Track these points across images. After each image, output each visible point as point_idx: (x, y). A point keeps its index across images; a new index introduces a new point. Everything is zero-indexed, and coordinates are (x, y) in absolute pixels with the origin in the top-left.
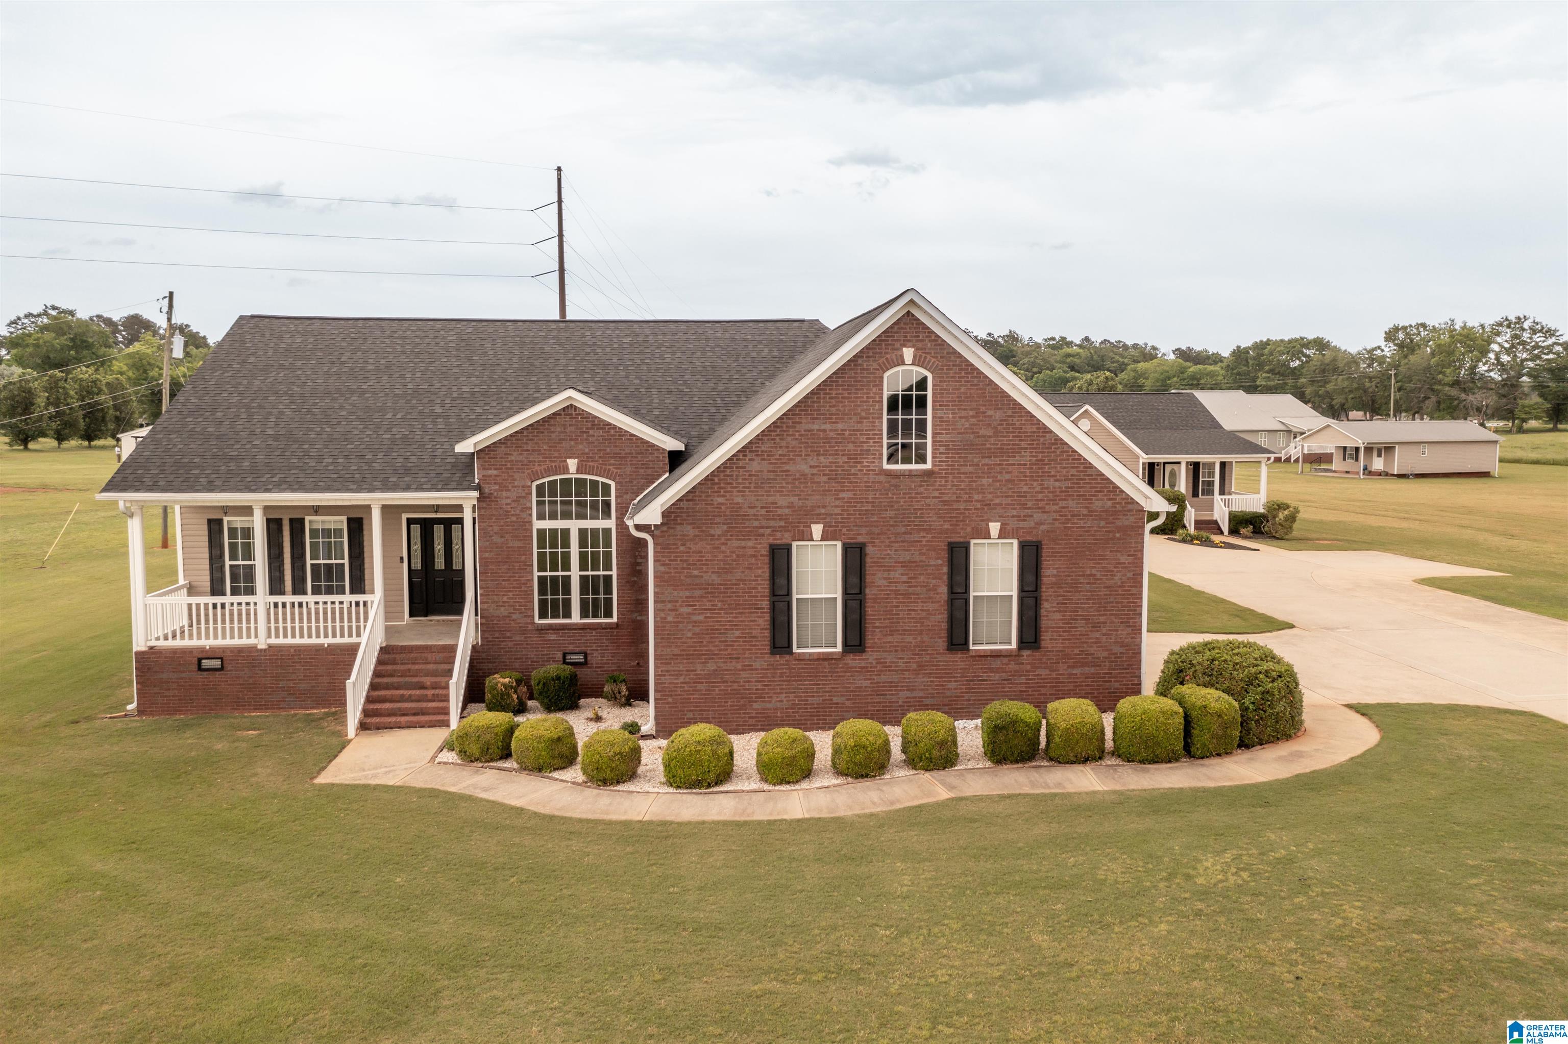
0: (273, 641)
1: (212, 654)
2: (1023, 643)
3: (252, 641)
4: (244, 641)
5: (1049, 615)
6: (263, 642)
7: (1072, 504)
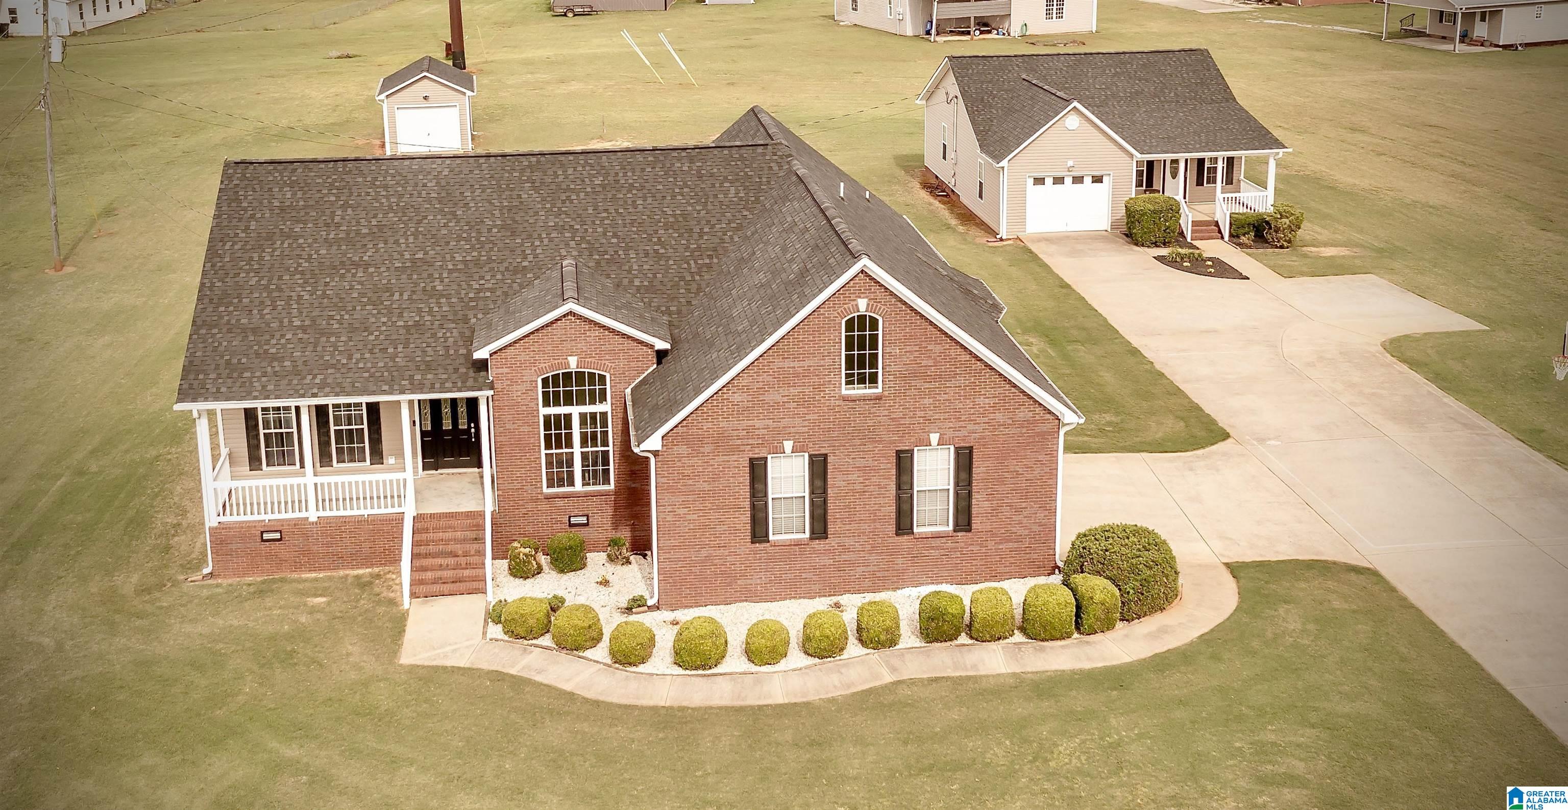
0: (322, 513)
1: (272, 526)
2: (957, 526)
3: (305, 514)
4: (298, 515)
5: (980, 504)
6: (313, 515)
7: (999, 417)
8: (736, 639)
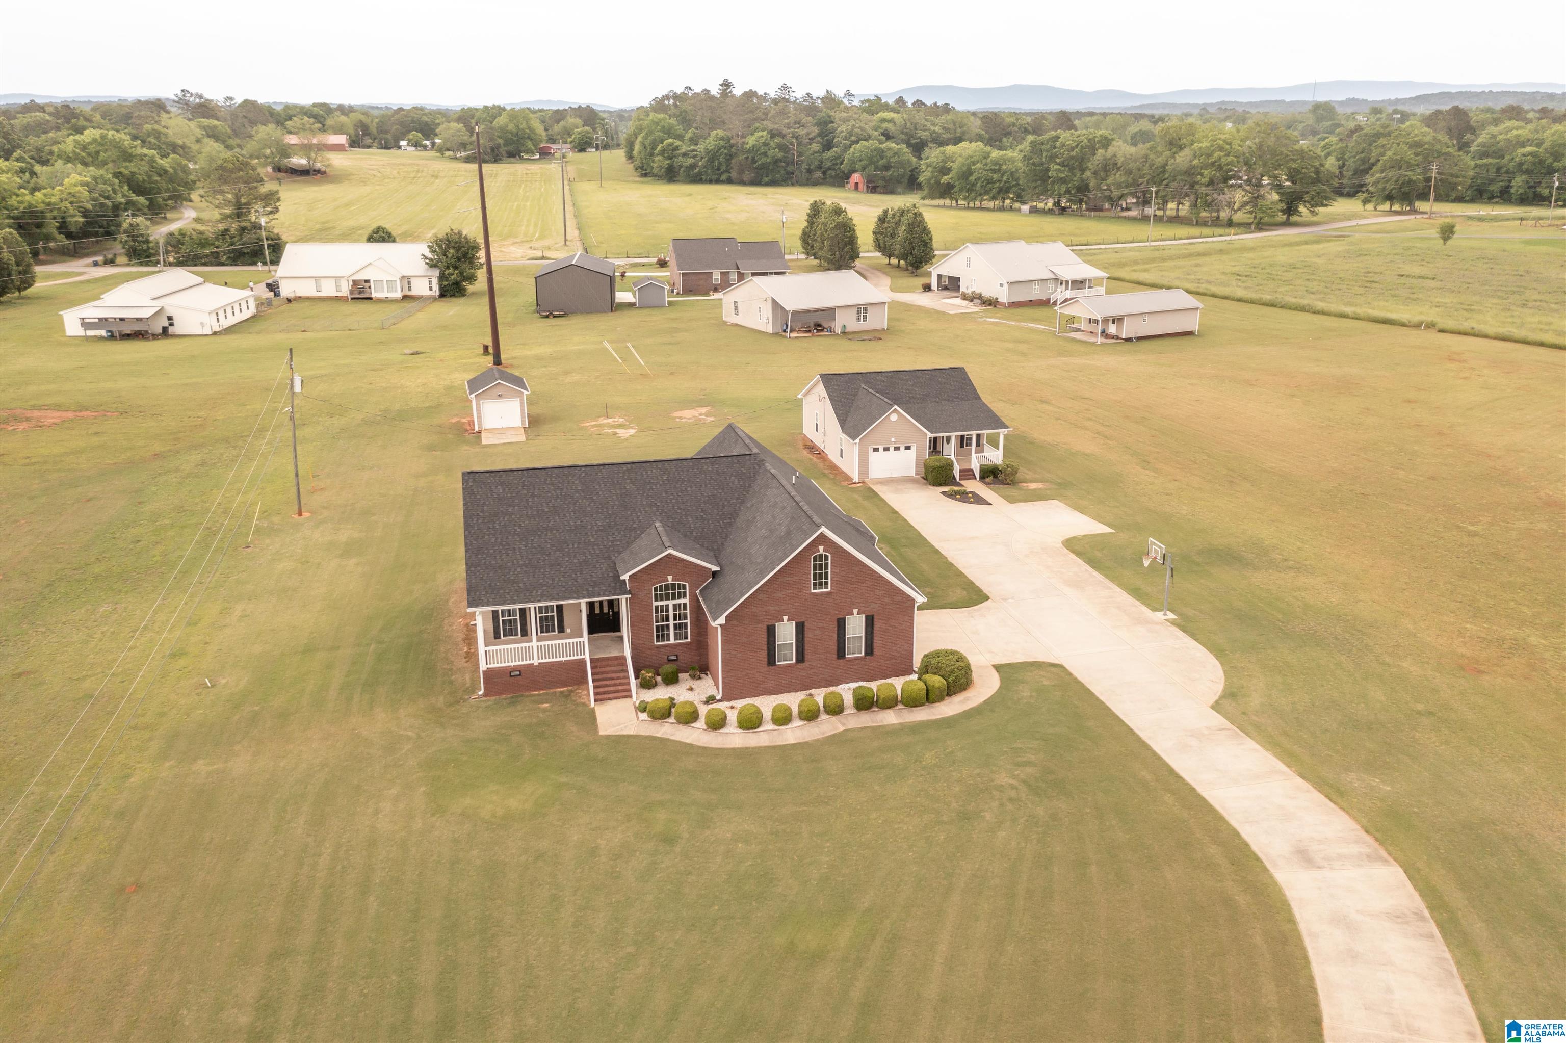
0: (541, 661)
1: (515, 669)
2: (866, 654)
3: (531, 662)
4: (528, 662)
5: (877, 642)
6: (536, 662)
7: (886, 600)
8: (767, 714)
